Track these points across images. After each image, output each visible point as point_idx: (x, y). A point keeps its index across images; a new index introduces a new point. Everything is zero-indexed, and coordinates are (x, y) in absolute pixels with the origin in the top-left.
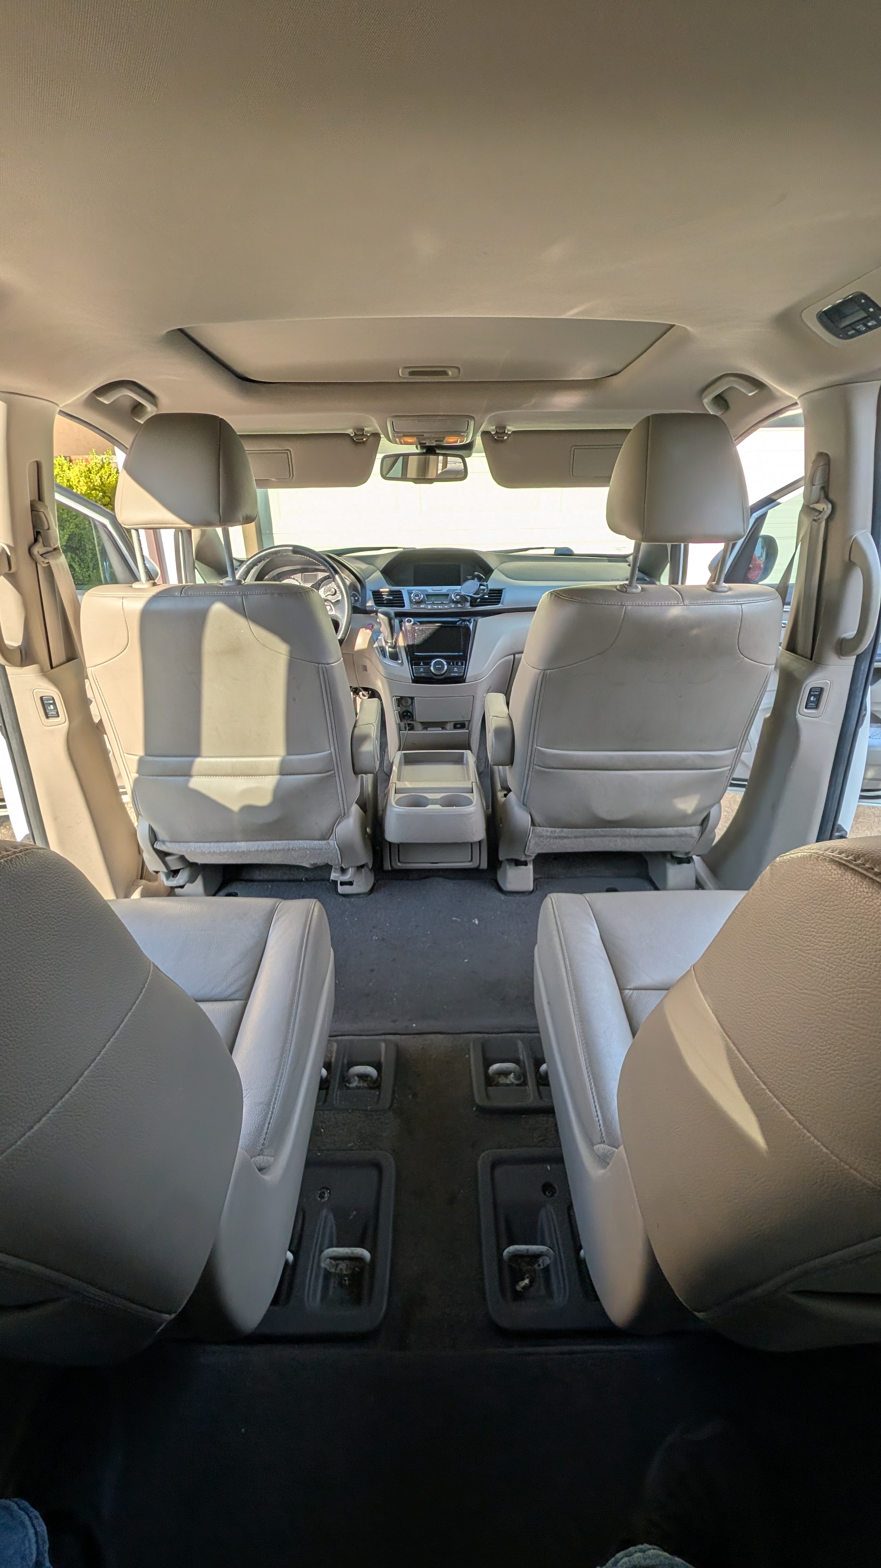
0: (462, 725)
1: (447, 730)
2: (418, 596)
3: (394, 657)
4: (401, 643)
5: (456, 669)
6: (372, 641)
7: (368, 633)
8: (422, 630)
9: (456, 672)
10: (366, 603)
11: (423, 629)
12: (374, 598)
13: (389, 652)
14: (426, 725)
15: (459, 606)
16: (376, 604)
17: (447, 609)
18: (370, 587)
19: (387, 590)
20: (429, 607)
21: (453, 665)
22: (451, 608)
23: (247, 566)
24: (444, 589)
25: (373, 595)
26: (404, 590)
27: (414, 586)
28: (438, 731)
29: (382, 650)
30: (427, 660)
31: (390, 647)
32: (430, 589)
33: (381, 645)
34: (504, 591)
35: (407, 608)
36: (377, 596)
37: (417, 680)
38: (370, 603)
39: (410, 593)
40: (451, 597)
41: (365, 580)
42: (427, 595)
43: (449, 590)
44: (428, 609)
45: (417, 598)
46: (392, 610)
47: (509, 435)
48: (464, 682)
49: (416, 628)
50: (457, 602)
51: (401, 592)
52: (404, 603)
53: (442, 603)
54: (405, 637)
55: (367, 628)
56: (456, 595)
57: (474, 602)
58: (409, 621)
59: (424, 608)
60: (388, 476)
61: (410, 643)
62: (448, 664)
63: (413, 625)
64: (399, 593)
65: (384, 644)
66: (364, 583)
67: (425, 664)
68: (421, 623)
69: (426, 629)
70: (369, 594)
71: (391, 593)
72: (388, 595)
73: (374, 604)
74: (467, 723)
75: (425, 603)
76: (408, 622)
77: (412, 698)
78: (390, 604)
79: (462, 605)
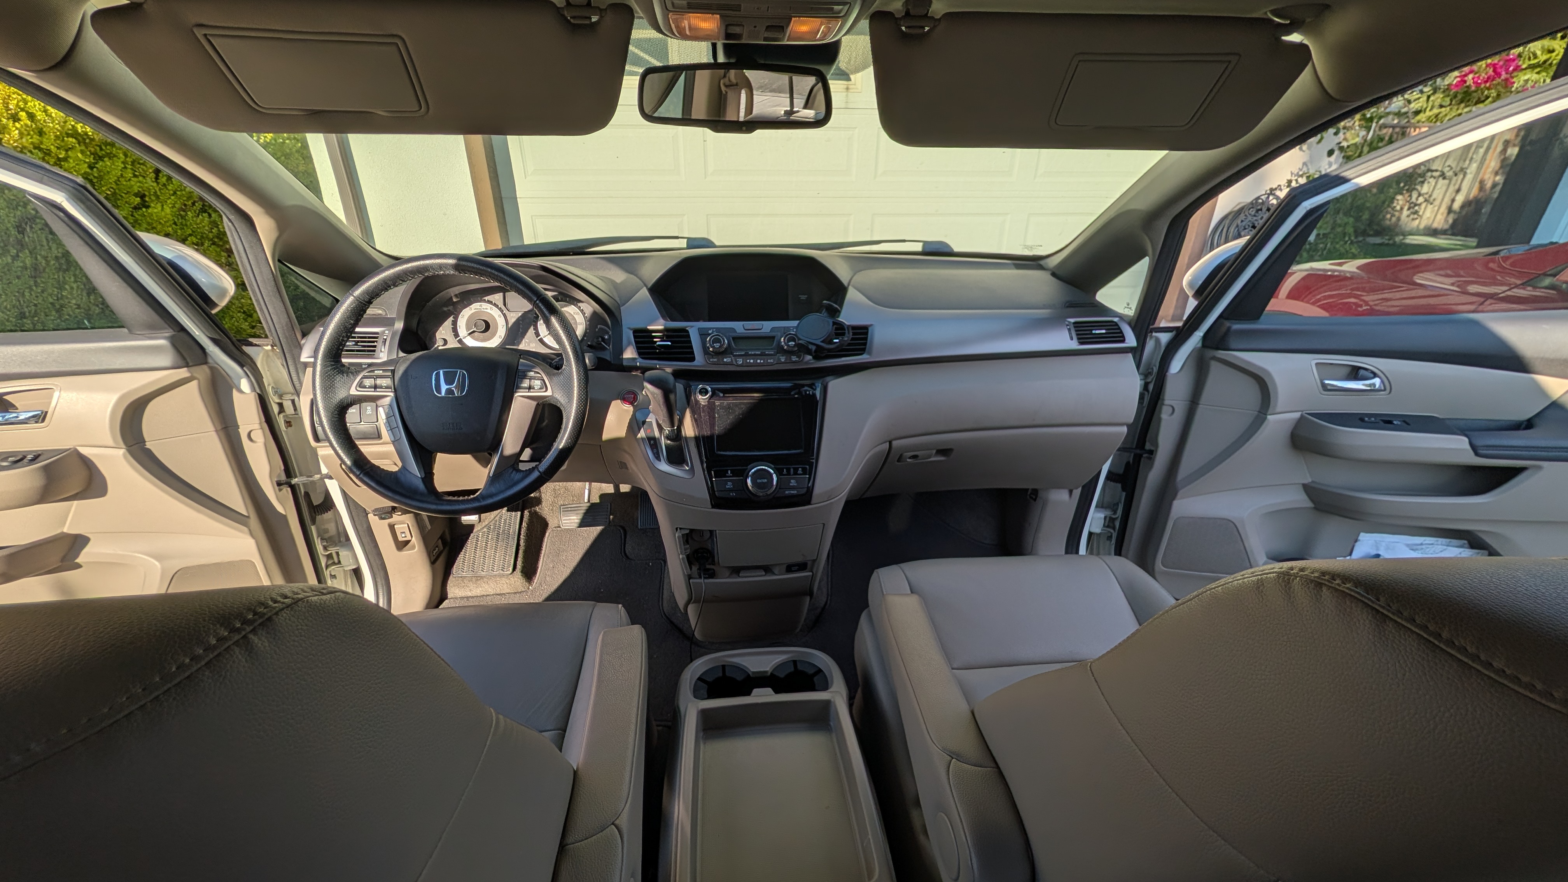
0: (802, 567)
1: (774, 574)
2: (719, 341)
3: (676, 456)
4: (689, 429)
5: (793, 483)
6: (636, 424)
7: (627, 411)
8: (729, 407)
9: (793, 488)
10: (622, 353)
11: (729, 404)
12: (636, 342)
13: (667, 447)
14: (736, 571)
15: (794, 358)
16: (640, 354)
17: (772, 364)
18: (630, 321)
19: (661, 327)
20: (740, 361)
21: (789, 473)
22: (781, 362)
23: (357, 299)
24: (766, 327)
25: (635, 337)
26: (693, 329)
27: (709, 321)
28: (760, 577)
29: (653, 442)
30: (740, 468)
31: (668, 438)
32: (739, 327)
33: (651, 435)
34: (870, 329)
35: (699, 361)
36: (643, 338)
37: (719, 502)
38: (629, 354)
39: (703, 334)
40: (779, 342)
41: (619, 307)
42: (734, 338)
43: (773, 329)
44: (738, 366)
45: (717, 345)
46: (667, 369)
47: (936, 22)
48: (809, 503)
49: (717, 403)
50: (789, 353)
51: (687, 331)
52: (693, 353)
53: (763, 354)
54: (696, 421)
55: (624, 400)
56: (789, 340)
57: (820, 353)
58: (704, 392)
59: (731, 364)
60: (656, 115)
61: (707, 432)
62: (779, 472)
63: (711, 397)
64: (684, 333)
65: (657, 434)
66: (617, 314)
67: (734, 473)
68: (725, 391)
69: (736, 405)
70: (628, 335)
71: (668, 333)
72: (662, 339)
73: (635, 355)
74: (809, 563)
75: (732, 353)
76: (701, 392)
77: (711, 532)
78: (665, 355)
79: (799, 357)
